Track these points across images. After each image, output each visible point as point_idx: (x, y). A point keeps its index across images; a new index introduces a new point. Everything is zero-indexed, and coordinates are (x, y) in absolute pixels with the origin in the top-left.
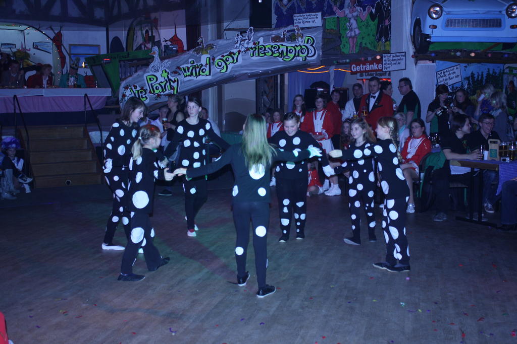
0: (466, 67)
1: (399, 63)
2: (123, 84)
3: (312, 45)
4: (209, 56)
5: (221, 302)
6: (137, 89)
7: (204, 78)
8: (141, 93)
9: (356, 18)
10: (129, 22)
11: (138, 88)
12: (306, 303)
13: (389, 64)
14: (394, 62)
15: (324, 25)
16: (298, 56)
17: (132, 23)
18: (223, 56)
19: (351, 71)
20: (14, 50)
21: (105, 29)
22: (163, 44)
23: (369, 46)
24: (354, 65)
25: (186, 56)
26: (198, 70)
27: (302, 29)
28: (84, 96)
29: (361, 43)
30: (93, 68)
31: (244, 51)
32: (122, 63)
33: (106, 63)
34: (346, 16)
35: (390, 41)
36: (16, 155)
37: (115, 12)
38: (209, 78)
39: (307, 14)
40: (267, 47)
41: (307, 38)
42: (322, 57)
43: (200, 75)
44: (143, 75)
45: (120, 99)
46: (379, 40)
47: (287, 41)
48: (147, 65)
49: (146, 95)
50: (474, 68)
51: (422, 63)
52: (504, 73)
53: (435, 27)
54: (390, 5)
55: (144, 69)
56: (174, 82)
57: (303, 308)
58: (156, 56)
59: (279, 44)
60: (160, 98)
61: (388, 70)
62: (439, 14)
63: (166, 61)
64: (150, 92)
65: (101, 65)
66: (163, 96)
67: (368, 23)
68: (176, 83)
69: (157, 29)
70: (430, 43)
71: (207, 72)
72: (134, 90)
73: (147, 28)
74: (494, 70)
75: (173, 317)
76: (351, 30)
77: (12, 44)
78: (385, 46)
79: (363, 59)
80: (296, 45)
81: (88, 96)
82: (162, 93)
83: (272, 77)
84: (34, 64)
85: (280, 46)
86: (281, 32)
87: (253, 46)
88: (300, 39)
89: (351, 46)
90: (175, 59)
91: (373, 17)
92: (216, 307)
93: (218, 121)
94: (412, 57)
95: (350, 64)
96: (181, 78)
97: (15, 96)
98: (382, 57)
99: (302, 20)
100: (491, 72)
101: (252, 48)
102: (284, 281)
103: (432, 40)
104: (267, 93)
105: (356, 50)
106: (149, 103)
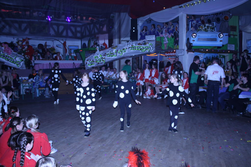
0: (205, 54)
1: (182, 53)
2: (86, 59)
3: (152, 46)
4: (116, 50)
5: (119, 135)
7: (114, 57)
8: (92, 62)
9: (167, 37)
10: (89, 38)
11: (92, 61)
12: (149, 136)
13: (178, 53)
14: (180, 52)
15: (156, 40)
16: (147, 50)
17: (90, 38)
18: (121, 50)
19: (165, 55)
20: (50, 47)
21: (80, 40)
22: (100, 45)
23: (171, 47)
24: (166, 53)
25: (108, 50)
26: (112, 54)
27: (148, 41)
28: (73, 63)
29: (169, 46)
30: (76, 54)
31: (128, 48)
32: (86, 52)
33: (81, 52)
34: (163, 37)
35: (178, 45)
36: (50, 83)
37: (84, 34)
38: (116, 57)
39: (150, 36)
40: (136, 47)
41: (150, 44)
42: (155, 50)
43: (113, 56)
44: (93, 56)
45: (85, 64)
46: (175, 45)
47: (143, 45)
48: (95, 53)
49: (94, 63)
50: (207, 55)
51: (189, 53)
52: (218, 57)
53: (194, 41)
54: (178, 33)
55: (93, 54)
56: (104, 58)
57: (147, 138)
58: (98, 50)
59: (140, 46)
60: (99, 64)
61: (178, 55)
62: (195, 36)
63: (101, 51)
64: (96, 62)
65: (79, 52)
67: (171, 39)
68: (104, 59)
69: (98, 41)
70: (192, 46)
71: (115, 55)
72: (90, 61)
73: (95, 40)
74: (214, 55)
75: (102, 140)
76: (165, 41)
77: (50, 45)
78: (177, 47)
79: (169, 51)
80: (146, 47)
81: (75, 63)
82: (100, 62)
83: (137, 57)
84: (56, 52)
85: (141, 47)
86: (141, 42)
87: (131, 46)
88: (147, 44)
89: (165, 46)
90: (104, 50)
91: (173, 37)
92: (117, 137)
94: (186, 51)
95: (165, 53)
96: (106, 57)
97: (50, 63)
98: (176, 51)
99: (148, 38)
100: (213, 56)
101: (131, 47)
102: (141, 128)
103: (193, 45)
104: (136, 63)
105: (167, 48)
106: (95, 66)
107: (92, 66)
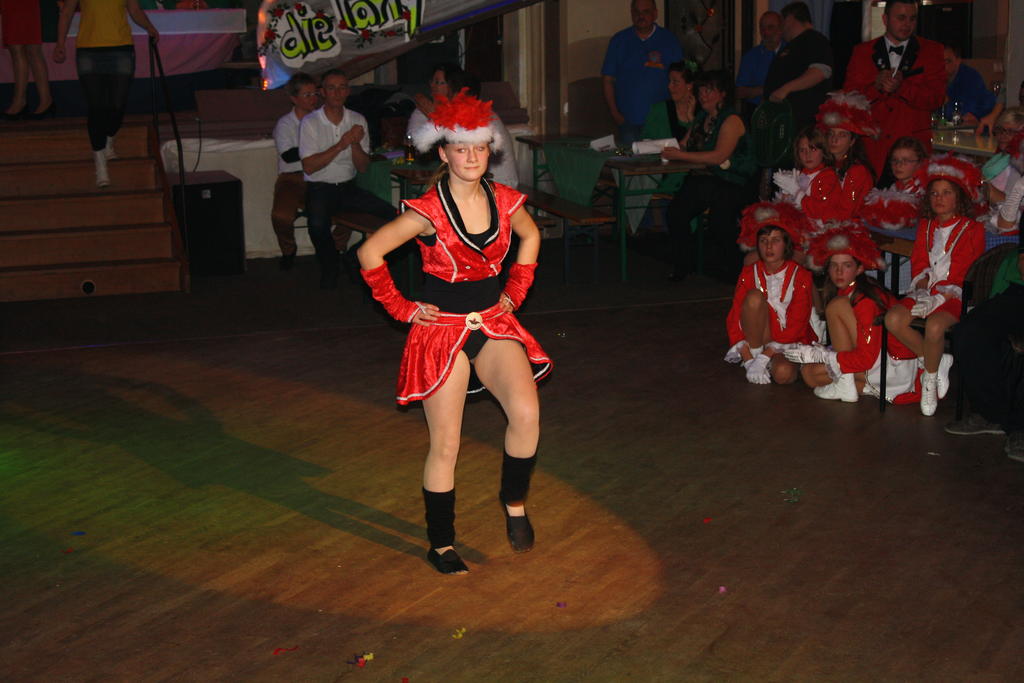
2: (269, 1)
6: (308, 16)
8: (318, 26)
11: (311, 14)
45: (260, 45)
49: (333, 34)
60: (370, 40)
64: (343, 25)
66: (377, 36)
72: (299, 18)
82: (375, 29)
93: (547, 105)
104: (700, 19)
106: (339, 56)
107: (312, 57)
